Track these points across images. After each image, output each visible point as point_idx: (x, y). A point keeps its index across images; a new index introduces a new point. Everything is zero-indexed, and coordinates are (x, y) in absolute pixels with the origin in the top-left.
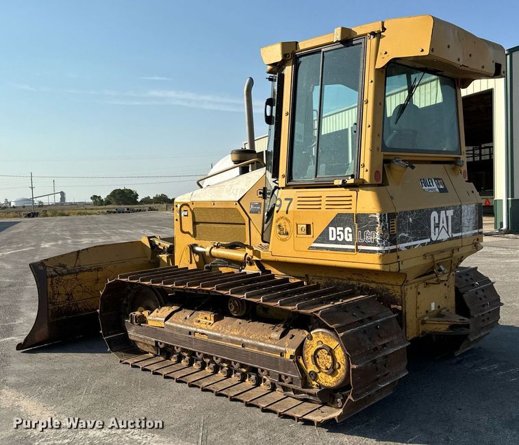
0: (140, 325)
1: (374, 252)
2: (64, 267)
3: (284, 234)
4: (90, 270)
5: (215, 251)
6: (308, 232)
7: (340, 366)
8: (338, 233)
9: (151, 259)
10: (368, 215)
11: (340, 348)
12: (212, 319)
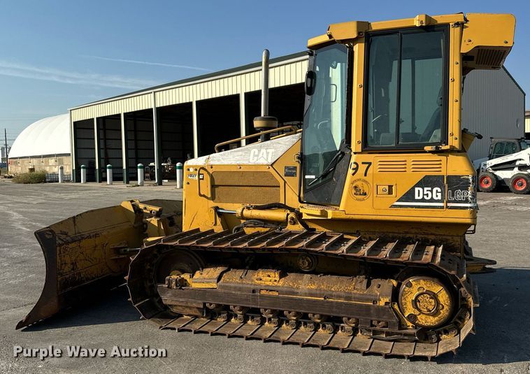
0: (180, 288)
1: (466, 208)
2: (66, 234)
3: (360, 195)
4: (89, 237)
5: (247, 213)
6: (390, 192)
7: (443, 307)
8: (425, 193)
9: (135, 223)
10: (460, 176)
11: (445, 292)
12: (277, 275)
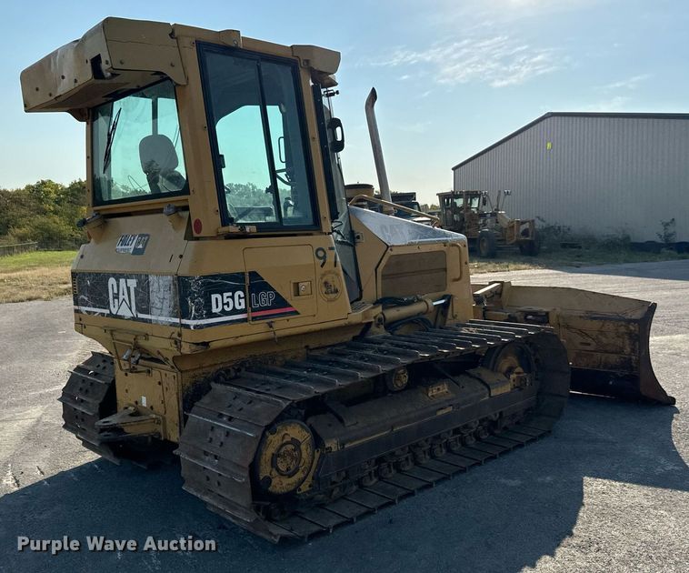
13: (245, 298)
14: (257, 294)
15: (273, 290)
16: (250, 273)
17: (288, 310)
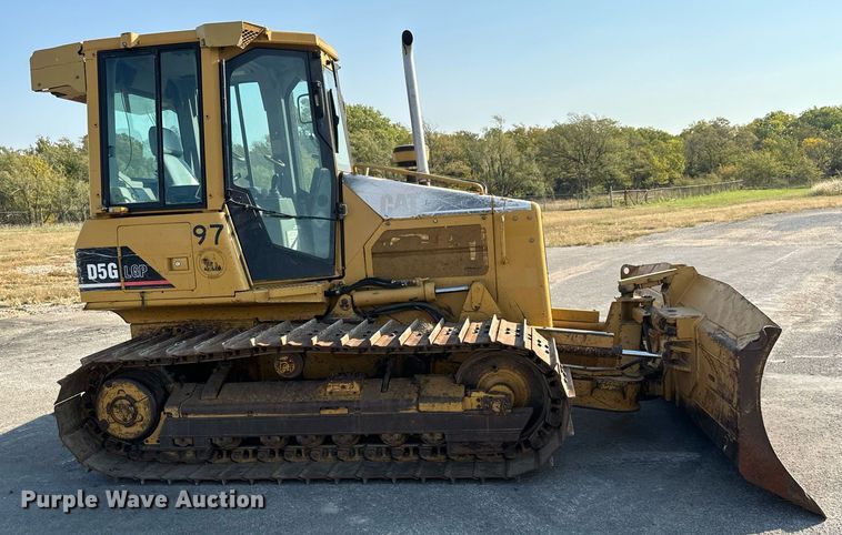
13: (118, 269)
14: (129, 266)
15: (145, 263)
16: (122, 248)
17: (162, 282)
